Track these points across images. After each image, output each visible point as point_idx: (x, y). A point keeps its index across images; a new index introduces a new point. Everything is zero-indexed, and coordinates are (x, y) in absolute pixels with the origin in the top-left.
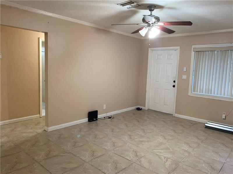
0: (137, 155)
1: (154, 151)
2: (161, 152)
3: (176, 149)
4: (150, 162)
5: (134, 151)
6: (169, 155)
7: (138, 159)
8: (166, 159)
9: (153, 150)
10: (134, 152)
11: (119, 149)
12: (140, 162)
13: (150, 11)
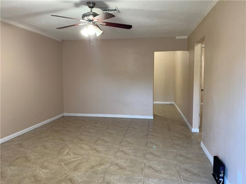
0: (95, 149)
1: (81, 158)
2: (74, 158)
3: (57, 166)
6: (65, 158)
7: (92, 147)
8: (69, 154)
9: (83, 158)
10: (99, 151)
12: (90, 147)
13: (90, 8)
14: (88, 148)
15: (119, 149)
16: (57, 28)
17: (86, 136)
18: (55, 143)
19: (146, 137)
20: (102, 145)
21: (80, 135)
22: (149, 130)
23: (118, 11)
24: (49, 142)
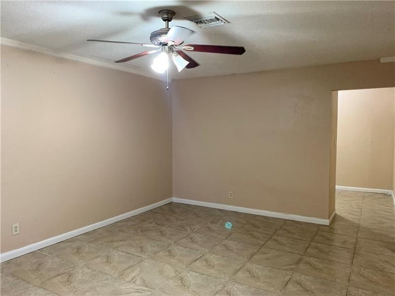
0: (182, 279)
1: (147, 293)
4: (161, 272)
5: (187, 286)
6: (124, 288)
7: (180, 273)
8: (134, 280)
10: (187, 284)
11: (215, 288)
12: (176, 271)
13: (165, 20)
14: (172, 274)
15: (224, 286)
16: (117, 62)
17: (183, 248)
18: (128, 253)
19: (293, 267)
20: (198, 272)
21: (175, 242)
22: (308, 250)
23: (224, 21)
24: (119, 251)
